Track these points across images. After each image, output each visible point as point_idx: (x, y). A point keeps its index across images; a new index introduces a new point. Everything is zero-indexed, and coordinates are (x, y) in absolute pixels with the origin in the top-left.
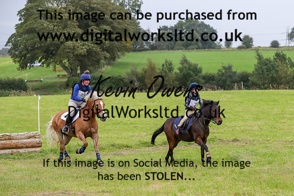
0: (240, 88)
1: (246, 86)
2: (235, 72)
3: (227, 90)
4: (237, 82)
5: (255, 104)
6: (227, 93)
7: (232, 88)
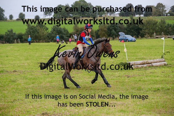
0: (18, 42)
1: (21, 41)
2: (15, 33)
3: (11, 43)
4: (16, 39)
5: (26, 51)
6: (11, 45)
7: (13, 43)
